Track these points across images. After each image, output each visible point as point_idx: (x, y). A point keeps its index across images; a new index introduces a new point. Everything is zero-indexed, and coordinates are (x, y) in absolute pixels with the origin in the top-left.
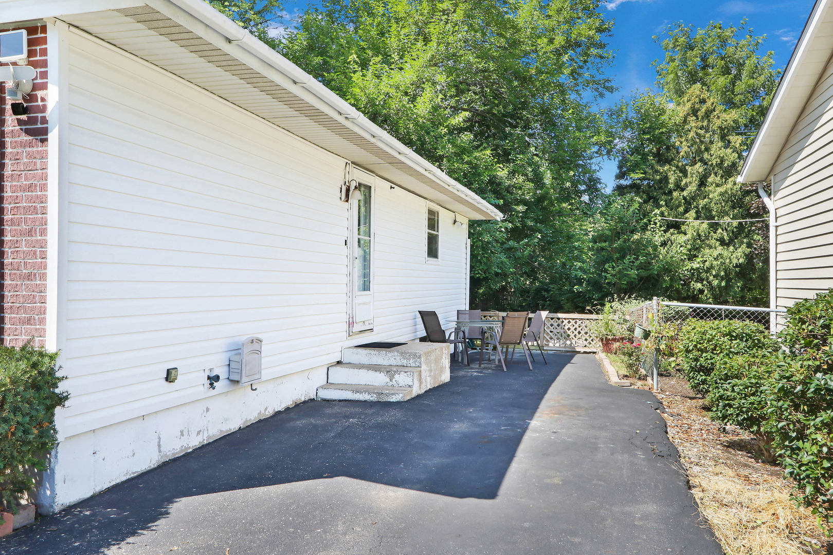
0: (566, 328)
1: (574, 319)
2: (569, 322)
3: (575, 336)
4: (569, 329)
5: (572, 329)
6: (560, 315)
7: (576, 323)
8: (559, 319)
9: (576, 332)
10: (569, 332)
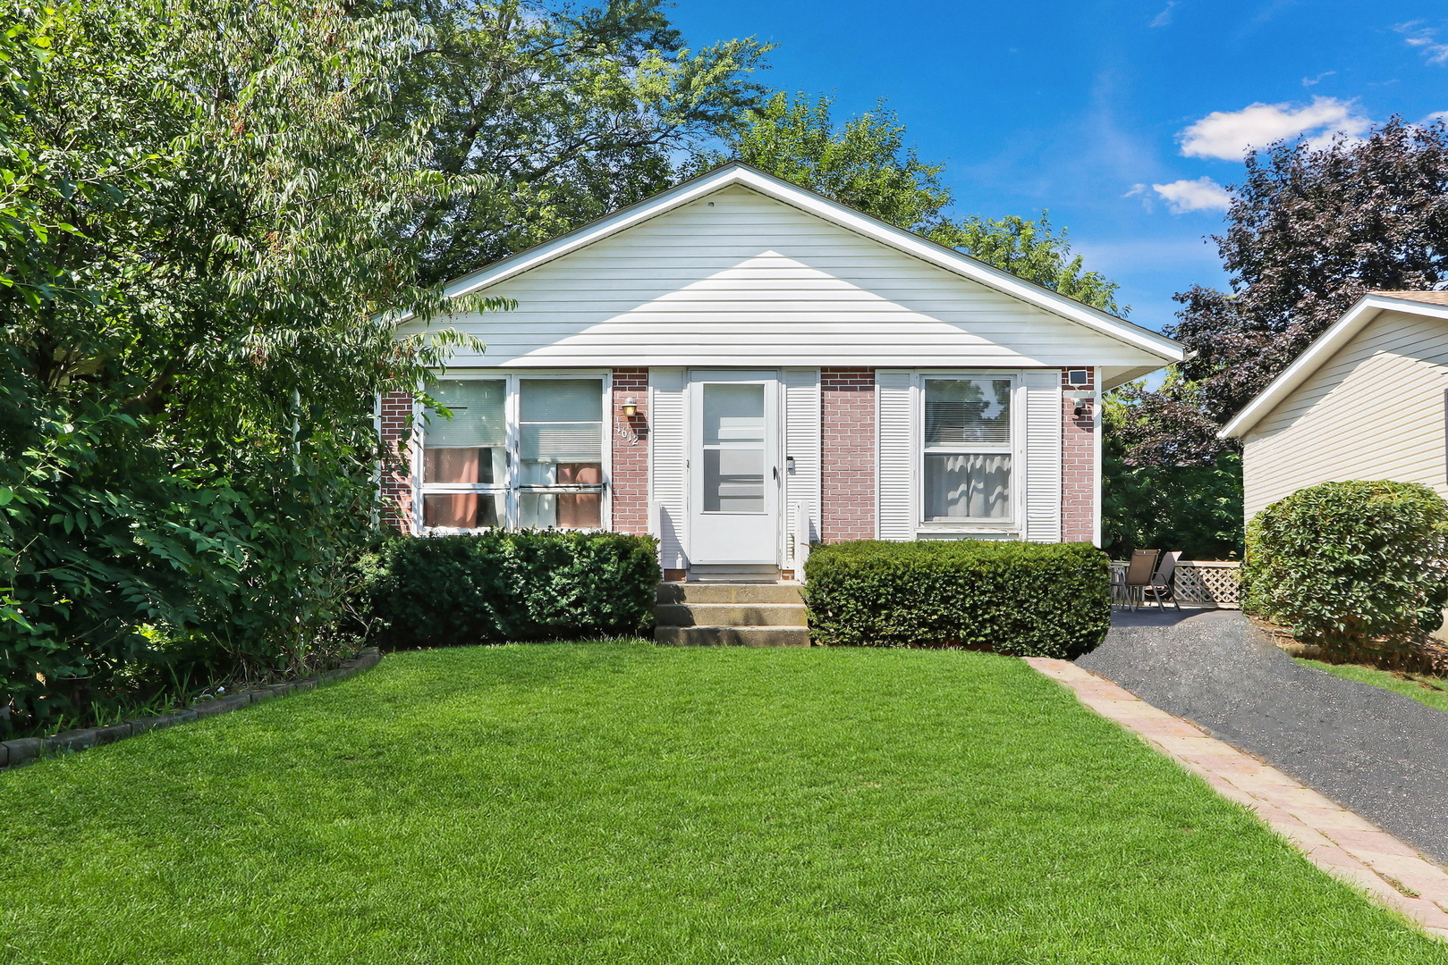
0: (1205, 578)
1: (1214, 568)
2: (1208, 572)
3: (1217, 589)
4: (1208, 580)
5: (1213, 580)
6: (1196, 563)
7: (1217, 572)
8: (1194, 568)
9: (1218, 585)
10: (1208, 584)
